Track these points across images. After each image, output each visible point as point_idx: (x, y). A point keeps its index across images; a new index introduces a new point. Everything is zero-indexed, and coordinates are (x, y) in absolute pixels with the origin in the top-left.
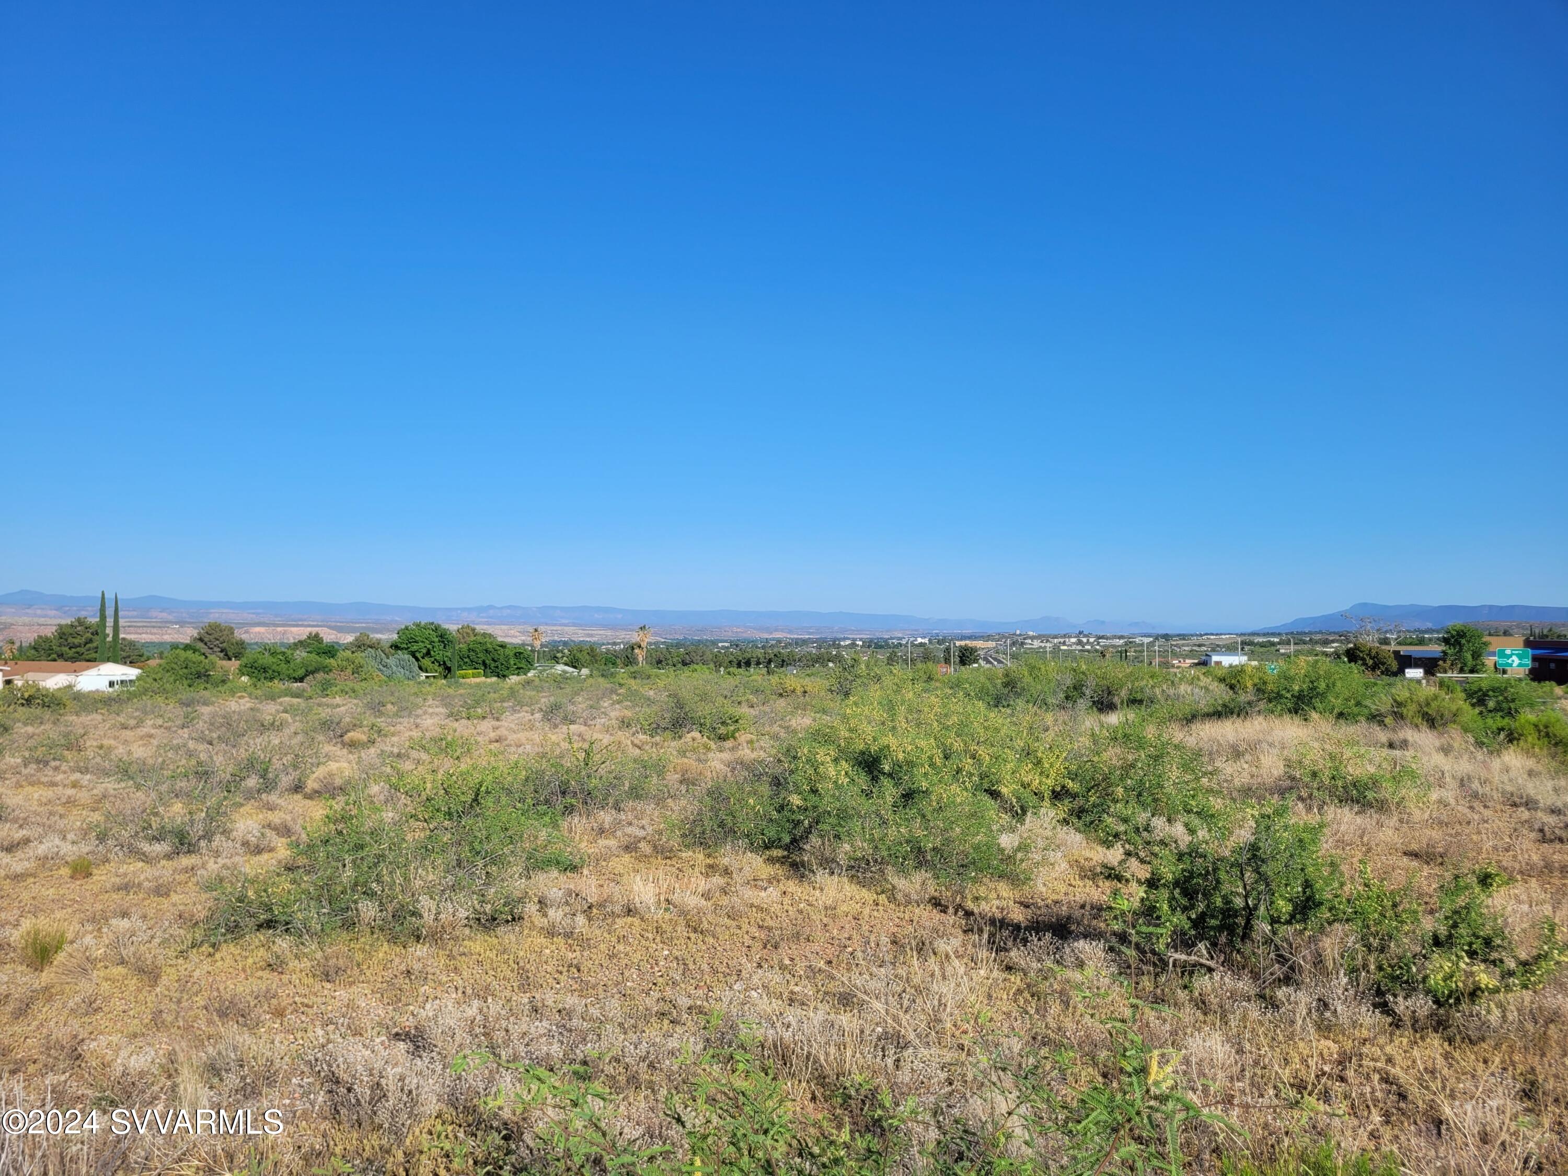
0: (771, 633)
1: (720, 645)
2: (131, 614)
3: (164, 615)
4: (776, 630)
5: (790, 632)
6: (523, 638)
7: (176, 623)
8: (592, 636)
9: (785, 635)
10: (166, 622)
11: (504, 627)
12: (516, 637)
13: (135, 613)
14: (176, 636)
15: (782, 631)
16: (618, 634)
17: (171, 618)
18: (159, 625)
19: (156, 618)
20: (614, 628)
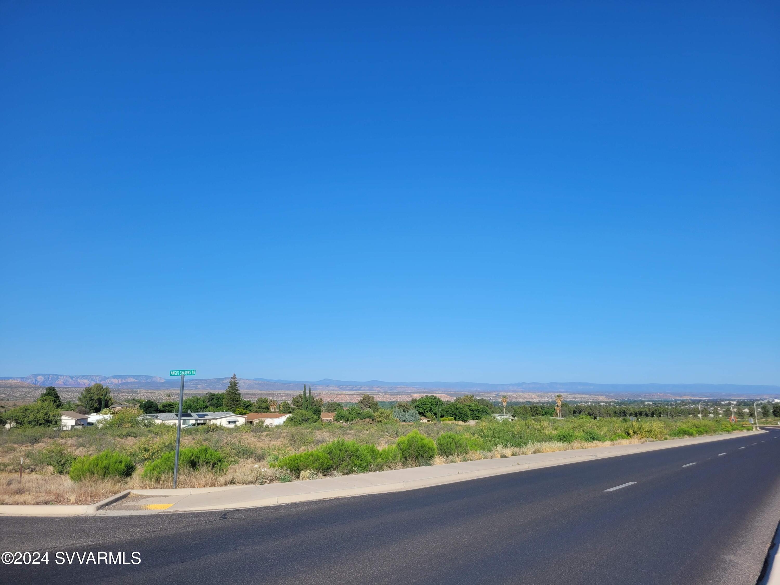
0: (681, 396)
1: (646, 403)
2: (365, 388)
3: (379, 389)
4: (685, 395)
5: (694, 395)
6: (539, 399)
7: (383, 393)
8: (576, 398)
9: (690, 398)
10: (379, 392)
11: (530, 394)
12: (536, 399)
13: (367, 388)
14: (382, 398)
15: (689, 395)
16: (590, 397)
17: (381, 390)
18: (376, 393)
19: (375, 390)
20: (588, 394)
